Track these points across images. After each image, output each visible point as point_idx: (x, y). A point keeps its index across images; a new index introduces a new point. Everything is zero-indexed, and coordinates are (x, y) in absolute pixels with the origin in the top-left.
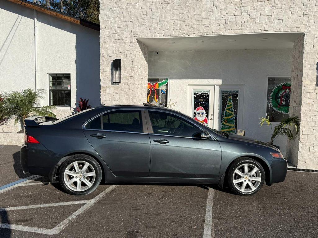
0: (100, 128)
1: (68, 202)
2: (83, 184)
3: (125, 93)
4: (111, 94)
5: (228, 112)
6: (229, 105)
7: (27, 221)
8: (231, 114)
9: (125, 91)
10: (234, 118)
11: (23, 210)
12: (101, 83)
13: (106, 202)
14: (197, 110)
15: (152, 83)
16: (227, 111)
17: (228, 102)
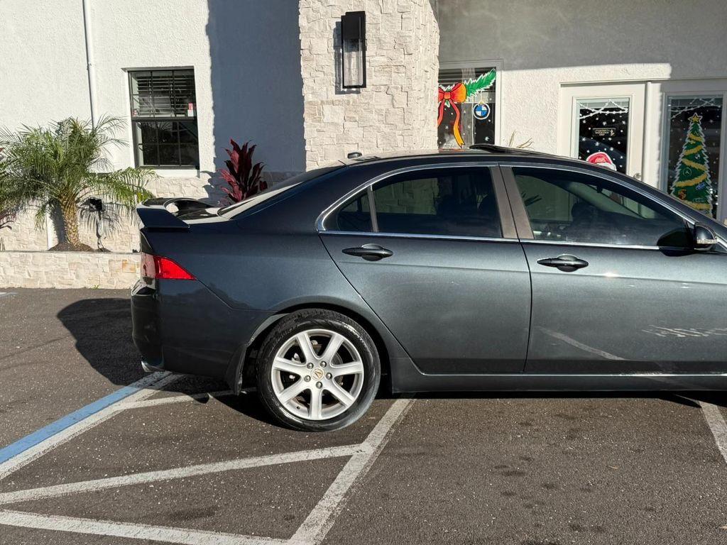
0: (370, 229)
1: (298, 454)
2: (328, 399)
3: (380, 117)
4: (337, 124)
5: (690, 167)
6: (692, 142)
7: (202, 515)
8: (697, 173)
9: (379, 112)
10: (709, 182)
11: (175, 481)
12: (306, 91)
13: (406, 450)
15: (446, 86)
16: (687, 162)
17: (689, 134)
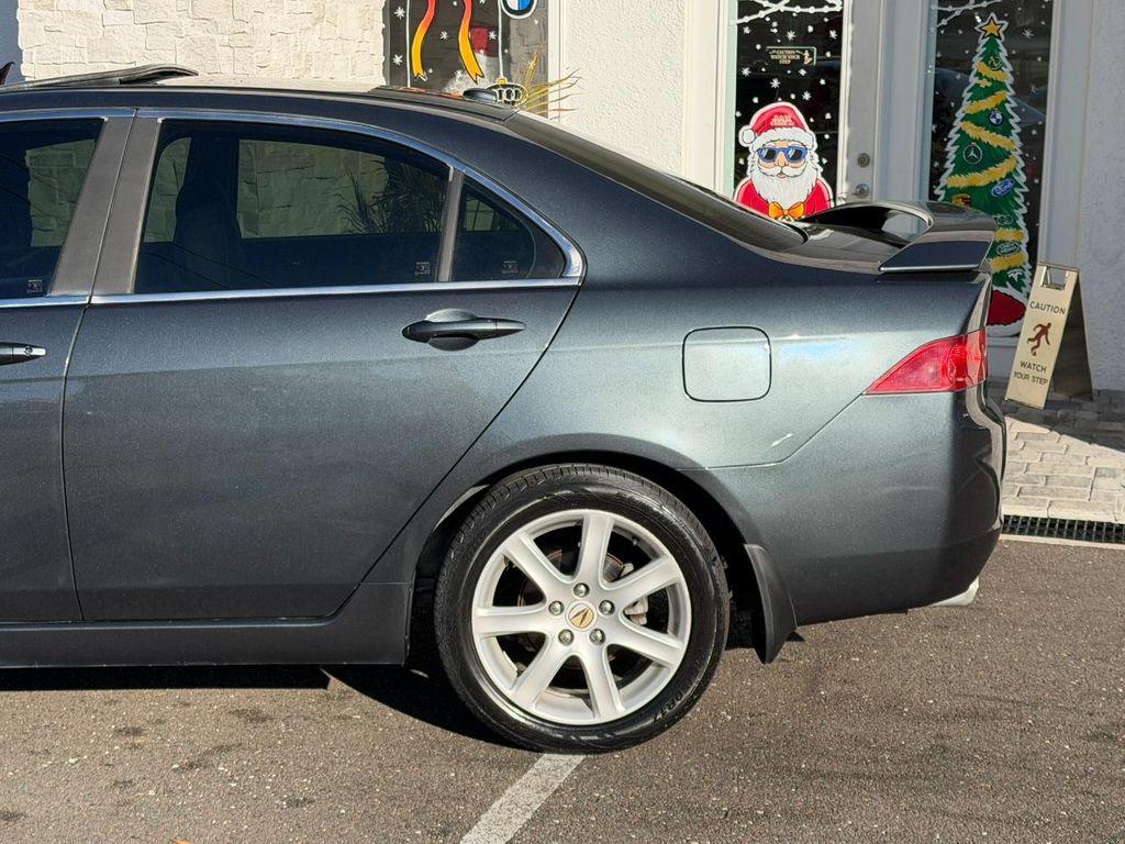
4: (89, 16)
5: (979, 141)
6: (984, 83)
8: (995, 156)
10: (1022, 178)
14: (759, 130)
16: (972, 131)
17: (977, 63)
